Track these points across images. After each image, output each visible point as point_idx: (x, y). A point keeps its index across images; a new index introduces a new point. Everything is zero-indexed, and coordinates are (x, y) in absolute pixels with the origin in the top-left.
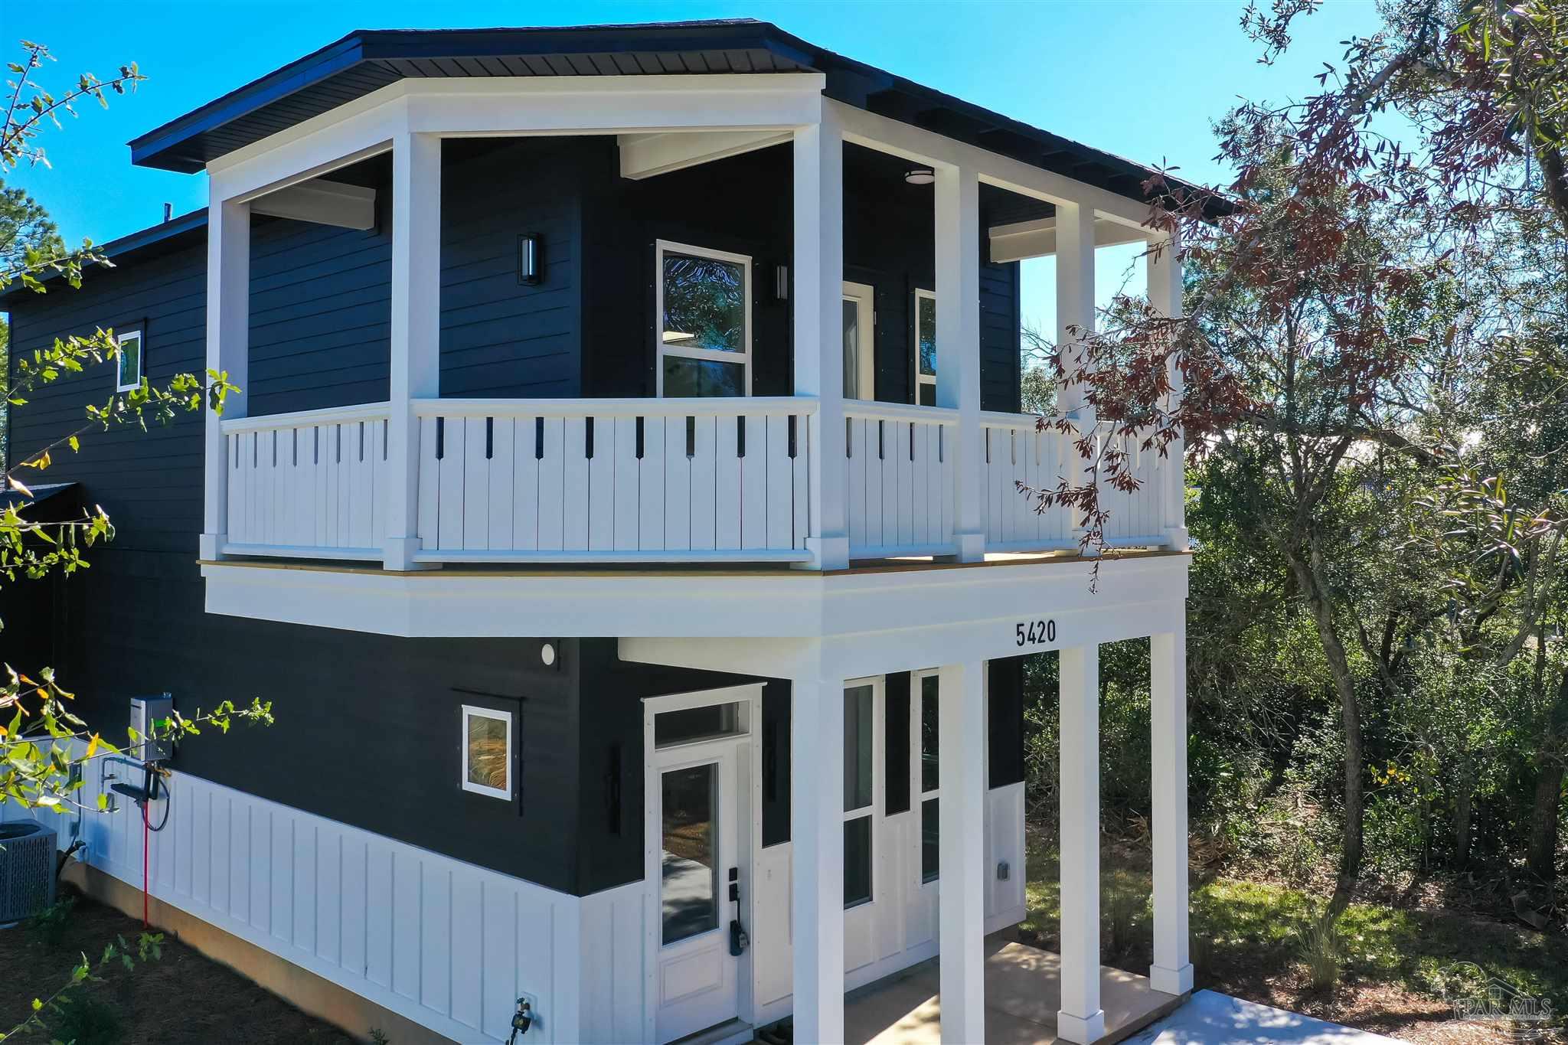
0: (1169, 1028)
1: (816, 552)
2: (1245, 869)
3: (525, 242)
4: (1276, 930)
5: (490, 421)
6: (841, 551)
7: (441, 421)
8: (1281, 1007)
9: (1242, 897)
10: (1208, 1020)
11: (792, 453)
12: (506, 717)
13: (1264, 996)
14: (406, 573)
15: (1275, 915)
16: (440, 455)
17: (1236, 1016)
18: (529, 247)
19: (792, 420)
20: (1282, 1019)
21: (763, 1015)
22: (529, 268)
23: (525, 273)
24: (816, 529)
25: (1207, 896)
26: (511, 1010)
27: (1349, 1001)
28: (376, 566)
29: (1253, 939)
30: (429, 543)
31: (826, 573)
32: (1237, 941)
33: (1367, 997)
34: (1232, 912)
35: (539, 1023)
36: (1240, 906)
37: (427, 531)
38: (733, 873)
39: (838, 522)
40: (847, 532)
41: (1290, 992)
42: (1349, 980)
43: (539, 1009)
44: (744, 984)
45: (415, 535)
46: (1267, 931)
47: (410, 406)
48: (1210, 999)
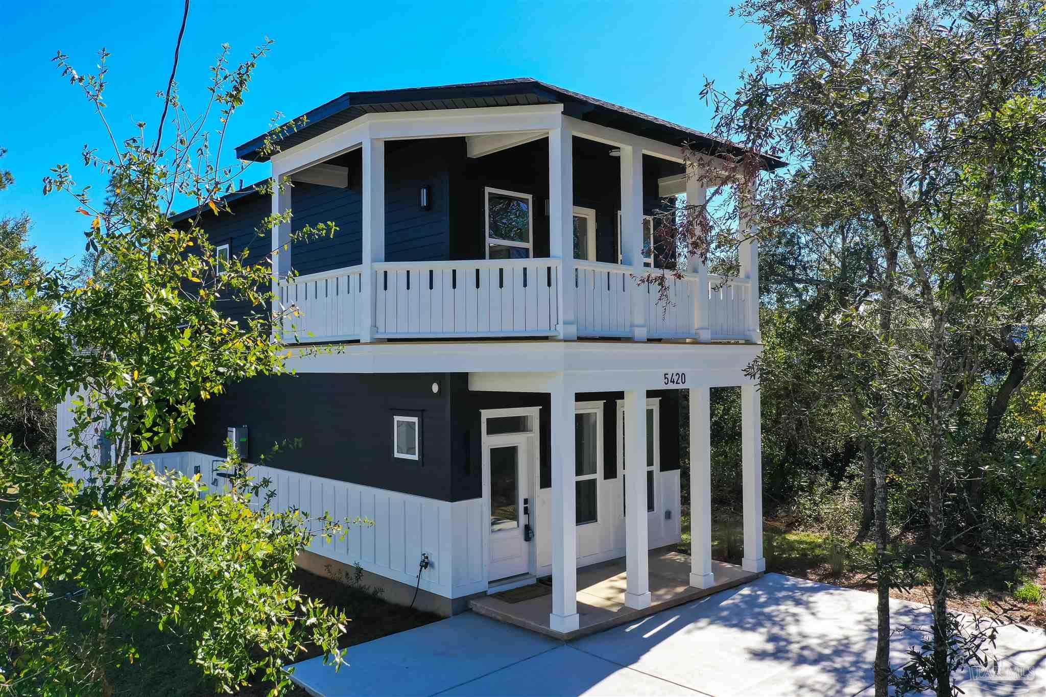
0: (749, 586)
1: (561, 331)
2: (808, 527)
3: (422, 191)
4: (818, 552)
5: (408, 272)
6: (573, 331)
7: (386, 273)
8: (811, 580)
9: (805, 539)
10: (771, 584)
11: (549, 284)
12: (415, 420)
13: (804, 576)
14: (371, 343)
15: (820, 546)
16: (386, 288)
17: (786, 583)
18: (424, 192)
19: (549, 269)
20: (810, 584)
21: (541, 573)
22: (424, 202)
23: (422, 205)
24: (561, 322)
25: (785, 538)
26: (419, 559)
27: (848, 578)
28: (358, 341)
29: (805, 555)
30: (381, 330)
31: (565, 341)
32: (795, 555)
33: (859, 577)
34: (797, 545)
35: (432, 565)
36: (801, 542)
37: (380, 324)
38: (526, 501)
39: (572, 318)
40: (576, 322)
41: (818, 575)
42: (850, 571)
43: (432, 559)
44: (532, 557)
45: (374, 326)
46: (813, 552)
47: (371, 266)
48: (775, 576)
